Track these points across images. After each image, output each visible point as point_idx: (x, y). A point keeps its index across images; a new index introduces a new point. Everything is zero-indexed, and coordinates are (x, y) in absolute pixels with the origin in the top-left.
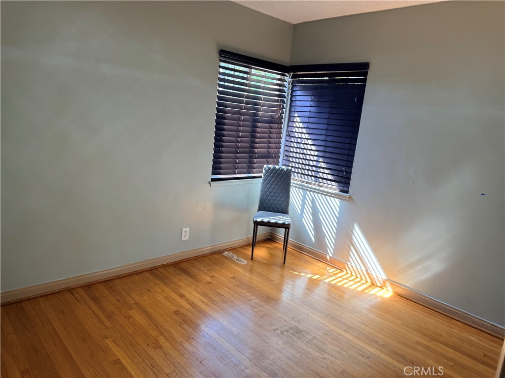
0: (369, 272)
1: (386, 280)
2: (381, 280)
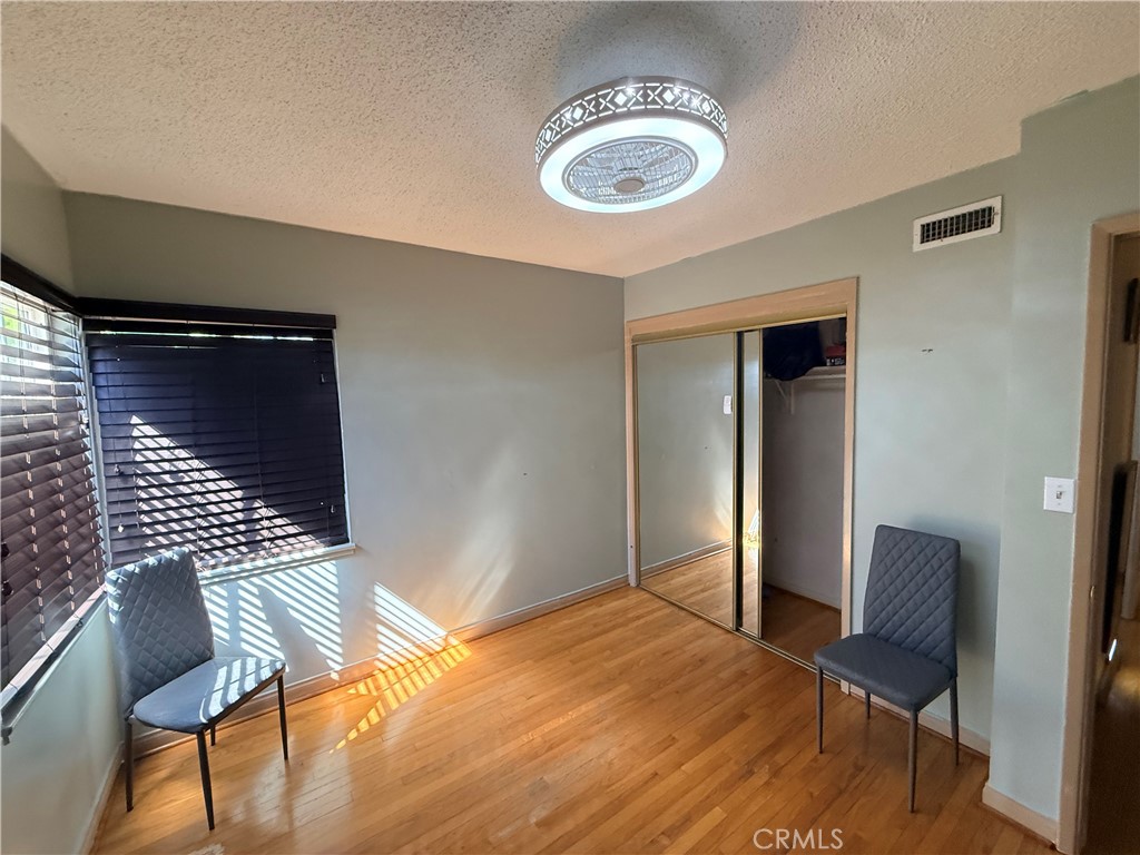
0: (418, 642)
1: (447, 636)
2: (438, 640)
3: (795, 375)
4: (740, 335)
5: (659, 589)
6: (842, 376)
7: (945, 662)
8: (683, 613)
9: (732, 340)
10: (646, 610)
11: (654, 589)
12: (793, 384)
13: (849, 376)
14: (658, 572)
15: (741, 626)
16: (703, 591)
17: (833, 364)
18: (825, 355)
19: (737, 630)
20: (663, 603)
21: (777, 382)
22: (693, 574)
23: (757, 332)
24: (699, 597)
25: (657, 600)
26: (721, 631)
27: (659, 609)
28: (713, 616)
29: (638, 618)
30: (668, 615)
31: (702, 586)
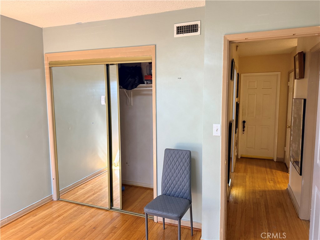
3: (132, 88)
4: (108, 66)
5: (70, 198)
6: (150, 88)
7: (188, 198)
8: (84, 208)
9: (104, 68)
10: (63, 211)
11: (67, 199)
12: (132, 92)
13: (153, 88)
14: (69, 190)
15: (112, 206)
16: (94, 194)
17: (147, 83)
18: (144, 79)
19: (111, 208)
20: (73, 205)
21: (125, 90)
22: (88, 187)
23: (115, 65)
24: (92, 198)
25: (69, 204)
26: (103, 211)
27: (71, 209)
28: (99, 205)
29: (59, 216)
30: (76, 211)
31: (93, 192)
